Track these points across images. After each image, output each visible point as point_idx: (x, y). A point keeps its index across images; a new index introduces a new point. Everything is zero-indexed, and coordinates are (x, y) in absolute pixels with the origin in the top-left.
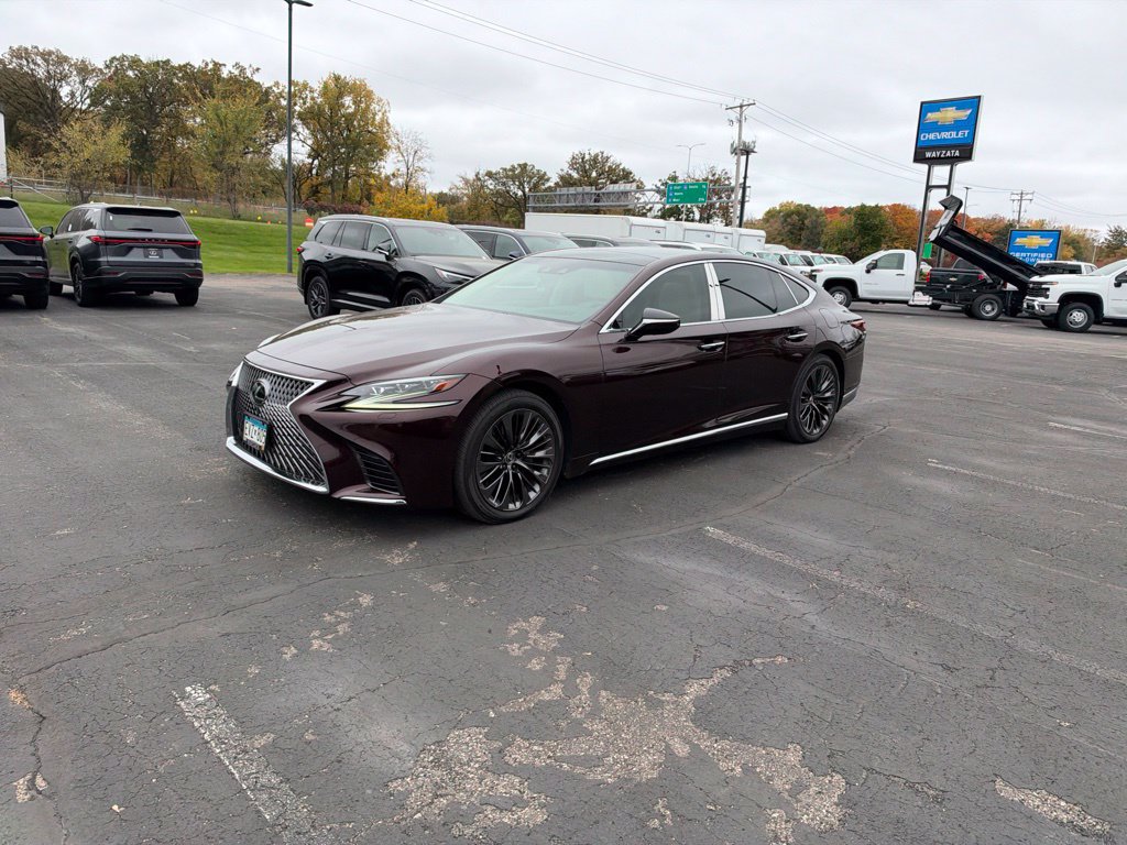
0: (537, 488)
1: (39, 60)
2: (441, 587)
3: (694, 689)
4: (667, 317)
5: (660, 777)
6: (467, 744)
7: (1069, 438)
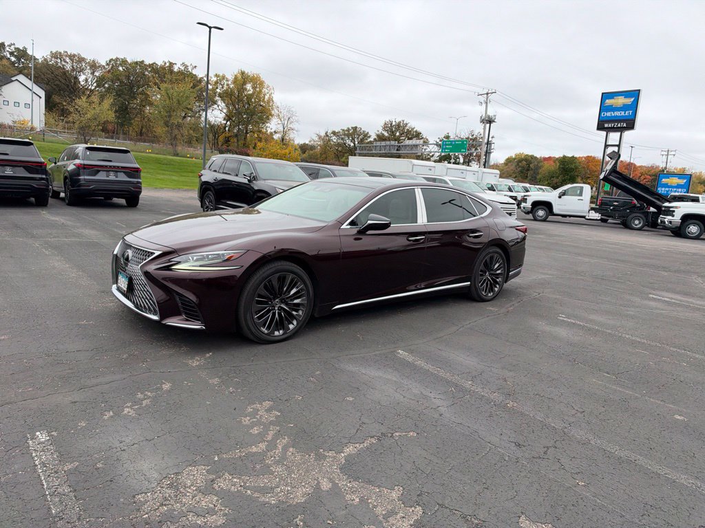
0: (295, 322)
1: (68, 60)
2: (216, 381)
3: (350, 449)
4: (383, 220)
5: (305, 502)
6: (194, 475)
7: (659, 305)
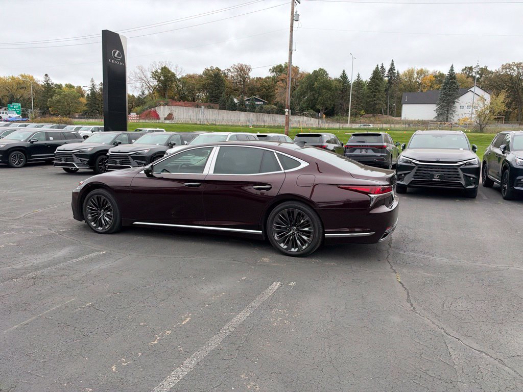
1: (515, 68)
